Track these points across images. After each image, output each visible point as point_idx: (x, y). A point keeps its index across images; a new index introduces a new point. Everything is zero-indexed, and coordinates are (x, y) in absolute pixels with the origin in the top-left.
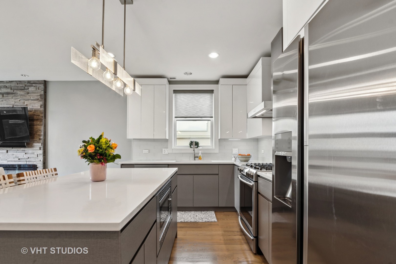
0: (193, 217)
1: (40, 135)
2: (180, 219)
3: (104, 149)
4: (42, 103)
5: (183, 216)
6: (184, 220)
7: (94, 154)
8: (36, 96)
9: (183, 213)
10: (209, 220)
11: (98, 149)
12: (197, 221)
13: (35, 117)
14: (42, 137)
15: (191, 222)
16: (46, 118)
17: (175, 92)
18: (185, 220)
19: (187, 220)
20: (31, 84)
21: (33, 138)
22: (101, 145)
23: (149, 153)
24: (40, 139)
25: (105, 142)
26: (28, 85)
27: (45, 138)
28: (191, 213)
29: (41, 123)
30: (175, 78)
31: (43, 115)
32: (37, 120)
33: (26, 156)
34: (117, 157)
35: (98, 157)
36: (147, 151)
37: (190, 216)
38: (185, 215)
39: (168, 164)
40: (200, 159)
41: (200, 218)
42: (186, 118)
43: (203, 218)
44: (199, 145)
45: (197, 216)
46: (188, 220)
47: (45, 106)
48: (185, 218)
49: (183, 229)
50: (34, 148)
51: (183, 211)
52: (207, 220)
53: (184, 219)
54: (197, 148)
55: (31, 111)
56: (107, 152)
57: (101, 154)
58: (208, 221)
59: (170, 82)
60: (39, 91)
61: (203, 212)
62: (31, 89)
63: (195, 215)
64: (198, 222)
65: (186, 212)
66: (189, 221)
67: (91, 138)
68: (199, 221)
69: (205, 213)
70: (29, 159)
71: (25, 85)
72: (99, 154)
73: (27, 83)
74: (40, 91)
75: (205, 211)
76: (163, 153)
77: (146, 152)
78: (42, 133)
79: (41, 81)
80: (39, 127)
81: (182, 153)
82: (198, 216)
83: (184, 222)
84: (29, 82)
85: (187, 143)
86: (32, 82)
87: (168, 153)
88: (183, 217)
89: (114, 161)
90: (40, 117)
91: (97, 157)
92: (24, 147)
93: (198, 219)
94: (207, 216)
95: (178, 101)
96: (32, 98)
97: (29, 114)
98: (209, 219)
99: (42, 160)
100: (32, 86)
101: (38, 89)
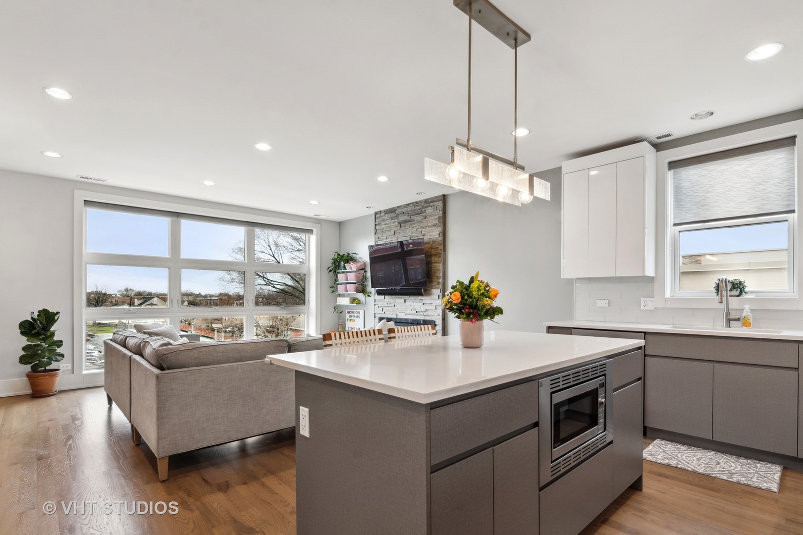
0: (707, 464)
1: (438, 278)
2: (667, 459)
3: (475, 298)
4: (440, 229)
5: (679, 455)
6: (677, 464)
7: (461, 306)
8: (433, 220)
9: (682, 447)
10: (750, 483)
11: (466, 297)
12: (713, 475)
13: (433, 252)
14: (441, 280)
15: (694, 473)
16: (445, 252)
17: (673, 165)
18: (679, 464)
19: (685, 465)
20: (428, 203)
21: (431, 282)
22: (471, 292)
23: (609, 306)
24: (439, 283)
25: (478, 287)
26: (425, 205)
27: (445, 282)
28: (704, 454)
29: (440, 259)
30: (669, 135)
31: (441, 247)
32: (436, 255)
33: (424, 308)
34: (497, 312)
35: (467, 310)
36: (604, 303)
37: (698, 460)
38: (686, 455)
39: (645, 333)
40: (746, 324)
41: (724, 471)
42: (706, 224)
43: (733, 473)
44: (747, 289)
45: (718, 463)
46: (687, 466)
47: (444, 234)
48: (683, 460)
49: (665, 479)
50: (432, 297)
51: (683, 444)
52: (743, 480)
53: (679, 461)
54: (738, 296)
55: (428, 243)
56: (480, 303)
57: (471, 307)
58: (746, 482)
59: (658, 146)
60: (436, 211)
61: (742, 460)
62: (429, 210)
63: (714, 461)
64: (715, 477)
65: (693, 448)
66: (690, 469)
67: (458, 281)
68: (718, 475)
69: (749, 464)
70: (427, 312)
71: (422, 206)
72: (468, 306)
73: (424, 203)
74: (438, 211)
75: (750, 459)
76: (642, 308)
77: (602, 305)
78: (441, 275)
79: (440, 196)
80: (438, 265)
81: (693, 309)
82: (722, 464)
83: (676, 467)
84: (426, 201)
85: (709, 284)
86: (429, 201)
87: (655, 308)
88: (677, 456)
89: (492, 318)
90: (439, 251)
91: (465, 311)
92: (421, 294)
93: (719, 471)
94: (752, 471)
95: (683, 185)
96: (429, 224)
97: (426, 247)
98: (754, 480)
99: (441, 314)
100: (429, 206)
101: (435, 209)
